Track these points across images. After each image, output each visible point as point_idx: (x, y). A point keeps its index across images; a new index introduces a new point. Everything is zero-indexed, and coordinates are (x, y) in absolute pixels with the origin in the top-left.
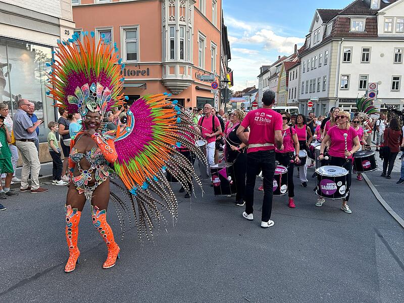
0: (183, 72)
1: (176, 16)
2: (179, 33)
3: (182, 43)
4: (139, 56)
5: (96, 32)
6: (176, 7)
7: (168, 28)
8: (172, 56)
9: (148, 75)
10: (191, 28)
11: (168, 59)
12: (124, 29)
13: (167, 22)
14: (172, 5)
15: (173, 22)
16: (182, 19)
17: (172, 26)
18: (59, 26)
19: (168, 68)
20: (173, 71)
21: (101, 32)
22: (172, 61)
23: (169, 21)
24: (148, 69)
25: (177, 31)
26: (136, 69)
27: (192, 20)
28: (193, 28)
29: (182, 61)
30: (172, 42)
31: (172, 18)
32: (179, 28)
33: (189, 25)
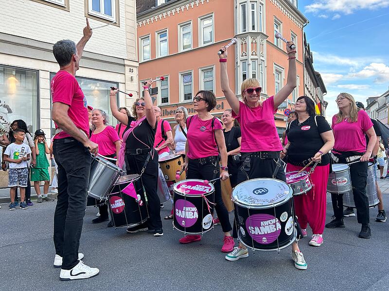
1: (247, 51)
2: (251, 67)
3: (254, 76)
5: (180, 76)
6: (247, 43)
7: (240, 64)
9: (223, 109)
10: (264, 61)
12: (202, 70)
13: (239, 58)
14: (244, 42)
15: (245, 58)
16: (254, 53)
17: (244, 61)
18: (124, 65)
21: (184, 75)
23: (241, 57)
24: (222, 103)
25: (249, 64)
27: (265, 53)
28: (266, 61)
30: (244, 76)
31: (244, 54)
32: (250, 62)
33: (261, 58)
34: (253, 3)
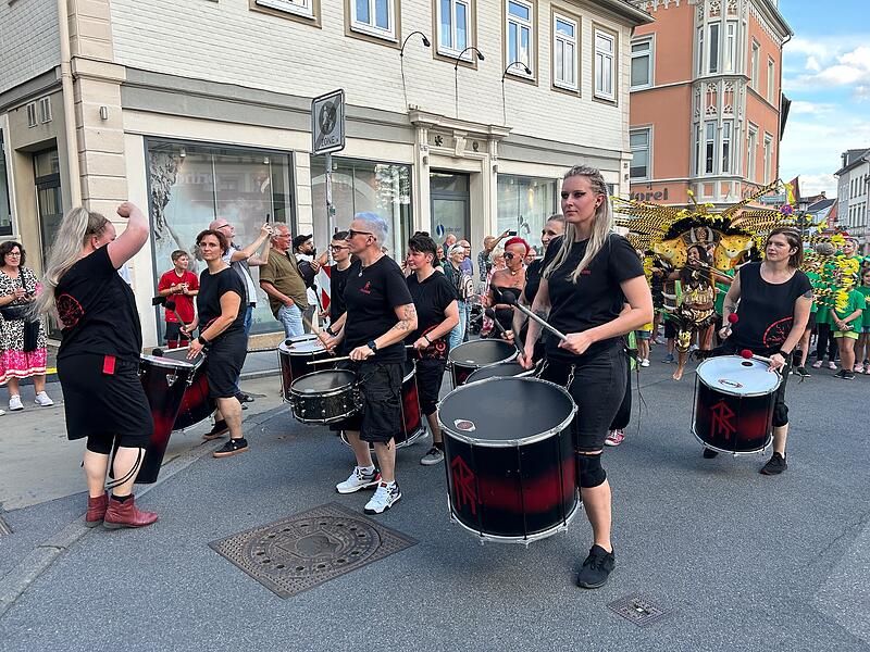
0: (726, 191)
1: (717, 106)
2: (722, 132)
3: (726, 147)
4: (650, 171)
6: (718, 92)
7: (703, 127)
8: (709, 169)
9: (666, 199)
10: (741, 121)
11: (703, 174)
13: (703, 116)
14: (712, 91)
15: (712, 116)
16: (728, 110)
17: (711, 123)
19: (701, 187)
20: (710, 191)
22: (710, 175)
23: (706, 115)
24: (666, 190)
25: (719, 129)
26: (646, 191)
27: (744, 108)
29: (725, 174)
30: (710, 148)
31: (711, 110)
32: (722, 125)
33: (740, 117)
34: (731, 24)
